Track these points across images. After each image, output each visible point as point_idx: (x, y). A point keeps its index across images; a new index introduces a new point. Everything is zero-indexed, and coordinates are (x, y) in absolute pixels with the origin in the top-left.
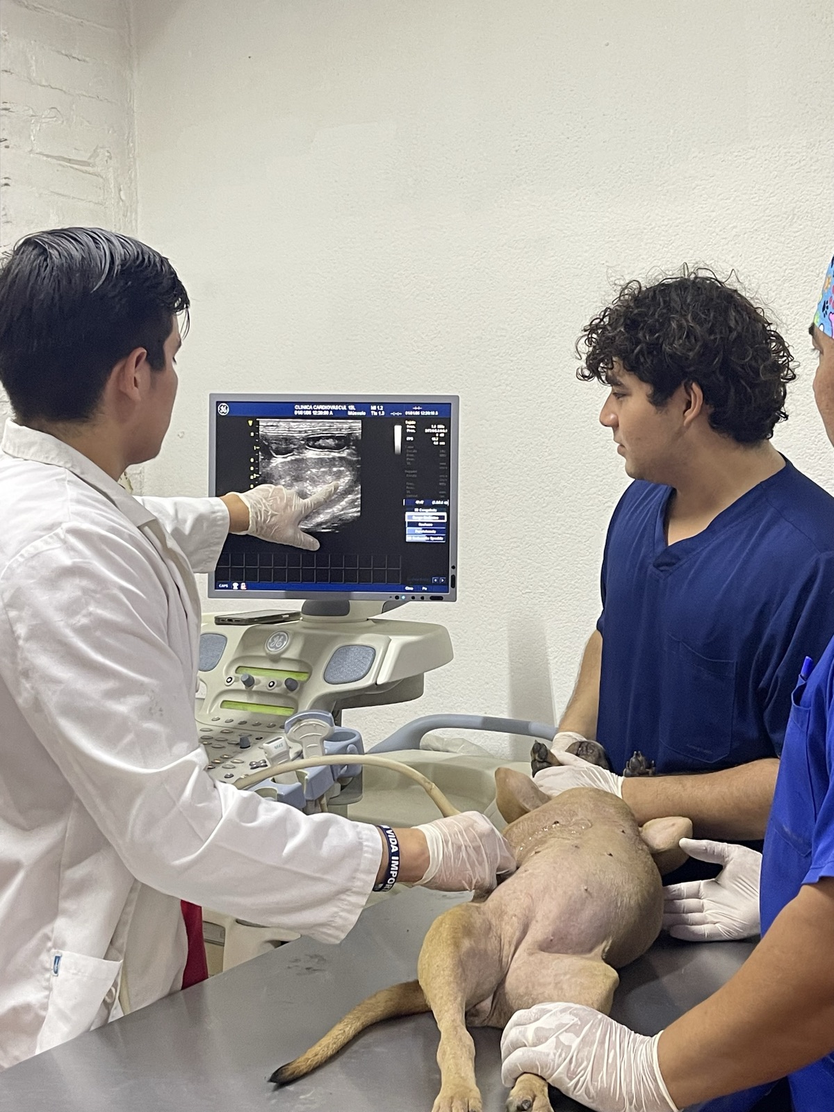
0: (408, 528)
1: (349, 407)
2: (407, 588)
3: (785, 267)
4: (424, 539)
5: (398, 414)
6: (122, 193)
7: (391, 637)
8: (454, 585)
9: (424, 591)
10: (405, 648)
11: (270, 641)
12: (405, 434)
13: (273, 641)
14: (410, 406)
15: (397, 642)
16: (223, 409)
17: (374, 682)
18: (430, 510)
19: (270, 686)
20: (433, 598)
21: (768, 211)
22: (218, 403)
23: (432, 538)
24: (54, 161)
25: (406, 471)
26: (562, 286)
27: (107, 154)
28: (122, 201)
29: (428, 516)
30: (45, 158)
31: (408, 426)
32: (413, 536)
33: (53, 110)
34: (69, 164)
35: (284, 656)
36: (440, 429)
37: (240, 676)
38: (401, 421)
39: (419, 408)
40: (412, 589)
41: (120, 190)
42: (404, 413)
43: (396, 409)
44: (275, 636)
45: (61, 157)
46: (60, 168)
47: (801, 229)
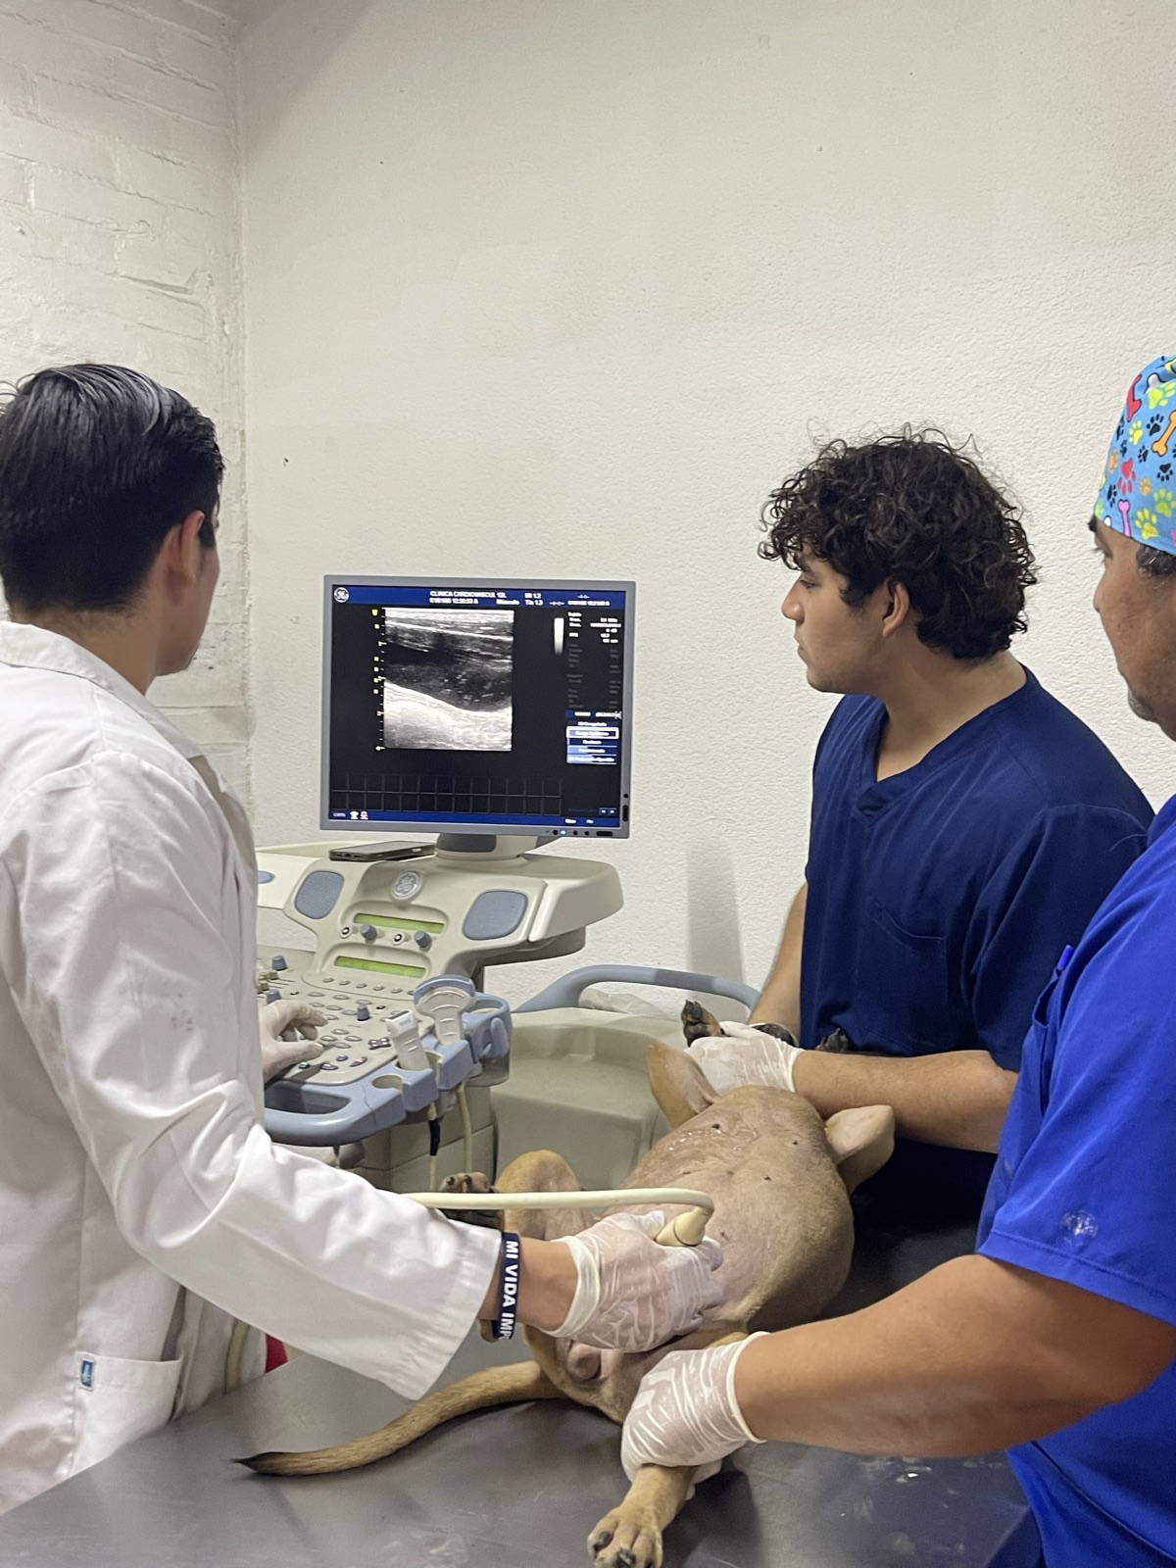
0: (569, 747)
1: (498, 594)
2: (568, 821)
3: (1036, 427)
4: (589, 760)
5: (559, 603)
6: (226, 327)
7: (547, 881)
8: (626, 818)
9: (590, 825)
10: (564, 897)
11: (397, 883)
12: (567, 629)
13: (400, 883)
14: (574, 594)
15: (555, 887)
16: (341, 594)
17: (525, 939)
18: (598, 724)
19: (397, 940)
20: (601, 834)
21: (1017, 357)
22: (335, 587)
23: (599, 759)
24: (143, 286)
25: (569, 676)
26: (760, 447)
27: (208, 279)
28: (226, 335)
29: (596, 731)
30: (132, 283)
31: (571, 619)
32: (577, 756)
33: (143, 224)
34: (161, 291)
35: (414, 902)
36: (612, 624)
37: (359, 926)
38: (563, 612)
39: (586, 597)
40: (574, 822)
41: (224, 323)
42: (566, 603)
43: (558, 597)
44: (403, 878)
45: (152, 281)
46: (150, 294)
47: (1058, 380)
